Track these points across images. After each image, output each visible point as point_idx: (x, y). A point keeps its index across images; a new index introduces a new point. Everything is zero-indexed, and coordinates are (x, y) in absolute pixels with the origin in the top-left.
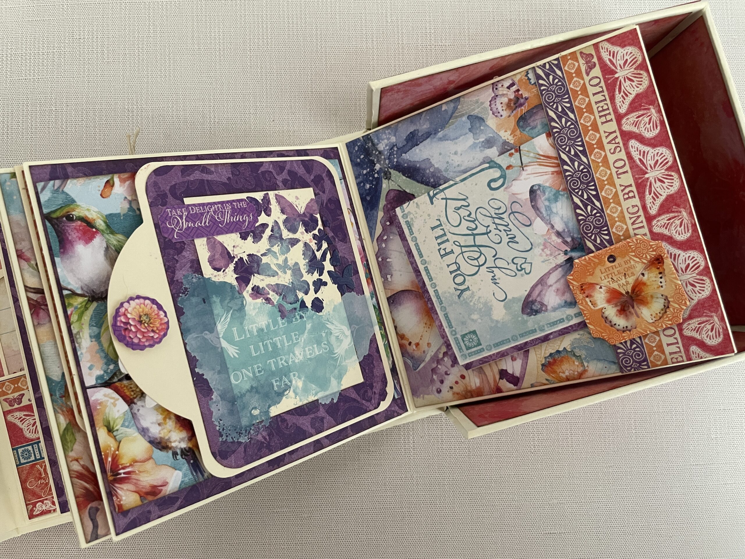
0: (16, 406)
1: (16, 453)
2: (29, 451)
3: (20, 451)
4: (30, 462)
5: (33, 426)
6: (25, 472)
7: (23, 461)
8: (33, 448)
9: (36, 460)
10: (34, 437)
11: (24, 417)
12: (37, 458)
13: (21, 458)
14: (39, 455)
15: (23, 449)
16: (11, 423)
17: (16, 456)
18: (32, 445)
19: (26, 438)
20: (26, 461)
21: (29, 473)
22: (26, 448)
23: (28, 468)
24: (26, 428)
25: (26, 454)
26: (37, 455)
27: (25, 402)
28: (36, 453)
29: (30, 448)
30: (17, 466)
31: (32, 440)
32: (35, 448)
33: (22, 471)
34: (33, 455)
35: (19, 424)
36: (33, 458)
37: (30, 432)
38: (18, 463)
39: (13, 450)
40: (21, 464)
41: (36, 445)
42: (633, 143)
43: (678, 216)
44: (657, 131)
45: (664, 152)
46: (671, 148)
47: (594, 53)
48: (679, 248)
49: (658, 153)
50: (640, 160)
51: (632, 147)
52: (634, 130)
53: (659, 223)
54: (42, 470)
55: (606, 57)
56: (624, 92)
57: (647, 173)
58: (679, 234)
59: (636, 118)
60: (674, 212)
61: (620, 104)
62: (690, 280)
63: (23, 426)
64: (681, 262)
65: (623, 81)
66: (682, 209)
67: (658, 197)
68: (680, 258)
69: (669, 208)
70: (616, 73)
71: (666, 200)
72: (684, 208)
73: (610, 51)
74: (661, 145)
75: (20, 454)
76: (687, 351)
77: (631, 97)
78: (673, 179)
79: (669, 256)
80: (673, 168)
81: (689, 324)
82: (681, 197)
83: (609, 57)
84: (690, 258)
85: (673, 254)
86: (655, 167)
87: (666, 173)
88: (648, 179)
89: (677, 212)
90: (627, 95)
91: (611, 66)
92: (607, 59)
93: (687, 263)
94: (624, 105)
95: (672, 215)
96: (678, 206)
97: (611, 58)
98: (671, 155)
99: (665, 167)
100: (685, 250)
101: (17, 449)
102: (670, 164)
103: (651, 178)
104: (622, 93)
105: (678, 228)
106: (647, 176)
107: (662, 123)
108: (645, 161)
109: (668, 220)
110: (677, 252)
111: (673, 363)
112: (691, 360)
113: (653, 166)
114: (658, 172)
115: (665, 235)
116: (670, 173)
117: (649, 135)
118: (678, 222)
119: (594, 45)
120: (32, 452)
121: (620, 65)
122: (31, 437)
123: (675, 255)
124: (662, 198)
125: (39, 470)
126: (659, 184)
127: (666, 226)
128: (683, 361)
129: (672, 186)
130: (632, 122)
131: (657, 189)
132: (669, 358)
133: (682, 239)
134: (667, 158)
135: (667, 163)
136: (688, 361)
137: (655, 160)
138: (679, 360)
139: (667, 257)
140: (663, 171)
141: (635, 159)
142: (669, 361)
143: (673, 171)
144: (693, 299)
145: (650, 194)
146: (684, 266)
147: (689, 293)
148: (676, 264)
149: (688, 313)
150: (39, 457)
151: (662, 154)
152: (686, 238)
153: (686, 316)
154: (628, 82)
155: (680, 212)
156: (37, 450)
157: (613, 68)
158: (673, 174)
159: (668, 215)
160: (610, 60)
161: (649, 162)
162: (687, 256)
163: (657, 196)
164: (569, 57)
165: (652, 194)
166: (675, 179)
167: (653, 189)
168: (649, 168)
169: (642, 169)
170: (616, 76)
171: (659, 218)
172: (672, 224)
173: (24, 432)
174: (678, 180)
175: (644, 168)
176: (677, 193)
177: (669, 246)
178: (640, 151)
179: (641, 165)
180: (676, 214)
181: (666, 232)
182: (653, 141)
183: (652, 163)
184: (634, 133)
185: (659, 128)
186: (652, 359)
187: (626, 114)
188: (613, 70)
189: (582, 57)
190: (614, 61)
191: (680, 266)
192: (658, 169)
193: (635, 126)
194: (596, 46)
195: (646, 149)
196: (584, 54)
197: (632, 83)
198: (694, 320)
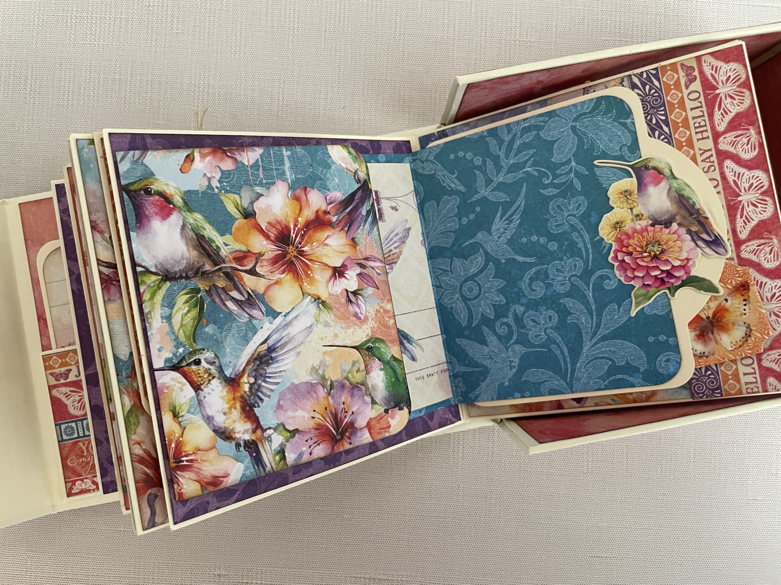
0: (62, 381)
1: (58, 429)
2: (72, 428)
3: (63, 427)
4: (73, 439)
5: (78, 403)
6: (67, 449)
7: (65, 437)
8: (77, 425)
9: (79, 437)
10: (79, 414)
11: (70, 393)
12: (81, 435)
13: (63, 434)
14: (82, 432)
15: (66, 425)
16: (56, 398)
17: (59, 432)
18: (76, 421)
19: (70, 414)
20: (68, 438)
21: (70, 451)
22: (70, 424)
23: (70, 445)
24: (71, 405)
25: (69, 431)
26: (80, 433)
27: (72, 377)
28: (80, 430)
29: (73, 425)
30: (59, 442)
31: (76, 417)
32: (78, 425)
33: (64, 447)
34: (76, 432)
35: (64, 399)
36: (76, 435)
37: (74, 409)
38: (60, 439)
39: (56, 425)
40: (63, 440)
41: (80, 422)
42: (728, 163)
43: (769, 243)
44: (755, 153)
45: (760, 176)
46: (767, 171)
47: (695, 66)
48: (766, 276)
49: (753, 176)
50: (735, 182)
51: (727, 167)
52: (731, 150)
53: (748, 249)
54: (85, 448)
55: (708, 71)
56: (724, 109)
57: (740, 195)
58: (768, 262)
59: (735, 138)
60: (764, 238)
61: (718, 122)
62: (775, 310)
63: (68, 402)
64: (767, 291)
65: (723, 97)
66: (773, 237)
67: (749, 222)
68: (766, 286)
69: (760, 234)
70: (718, 89)
71: (758, 225)
72: (776, 235)
73: (713, 66)
74: (757, 168)
75: (63, 430)
76: (764, 382)
77: (731, 116)
78: (767, 205)
79: (755, 283)
80: (768, 192)
81: (769, 355)
82: (773, 224)
83: (711, 72)
84: (777, 287)
85: (759, 282)
86: (749, 190)
87: (761, 197)
88: (741, 201)
89: (768, 238)
90: (727, 113)
91: (713, 81)
92: (709, 73)
93: (773, 292)
94: (723, 123)
95: (763, 241)
96: (770, 232)
97: (713, 72)
98: (766, 179)
99: (760, 191)
100: (772, 279)
101: (60, 425)
102: (765, 188)
103: (744, 202)
104: (722, 111)
105: (768, 255)
106: (740, 199)
107: (761, 145)
108: (739, 184)
109: (758, 246)
110: (765, 280)
111: (748, 393)
112: (767, 392)
113: (747, 189)
114: (752, 196)
115: (753, 262)
116: (764, 198)
117: (747, 156)
118: (768, 249)
119: (696, 57)
120: (75, 428)
121: (722, 81)
122: (76, 413)
123: (762, 283)
124: (753, 223)
125: (81, 448)
126: (751, 208)
127: (755, 252)
128: (758, 392)
129: (765, 211)
130: (730, 141)
131: (749, 213)
132: (744, 388)
133: (770, 266)
134: (762, 182)
135: (762, 187)
136: (763, 392)
137: (750, 183)
138: (754, 391)
139: (753, 284)
140: (757, 195)
141: (729, 179)
142: (744, 391)
143: (768, 196)
144: (775, 330)
145: (741, 218)
146: (769, 295)
147: (773, 323)
148: (761, 292)
149: (769, 343)
150: (82, 435)
151: (757, 177)
152: (774, 266)
153: (766, 346)
154: (729, 100)
155: (771, 239)
156: (81, 427)
157: (715, 83)
158: (767, 199)
159: (758, 241)
160: (712, 75)
161: (743, 185)
162: (774, 285)
163: (748, 220)
164: (669, 68)
165: (744, 218)
166: (769, 205)
167: (745, 213)
168: (743, 190)
169: (735, 191)
170: (717, 92)
171: (749, 244)
172: (761, 250)
173: (69, 408)
174: (772, 206)
175: (738, 190)
176: (770, 219)
177: (756, 273)
178: (735, 172)
179: (735, 187)
180: (767, 241)
181: (754, 258)
182: (749, 163)
183: (747, 186)
184: (731, 153)
185: (757, 150)
186: (726, 387)
187: (725, 132)
188: (714, 85)
189: (682, 69)
190: (717, 77)
191: (765, 294)
192: (753, 192)
193: (732, 146)
194: (698, 58)
195: (742, 170)
196: (685, 66)
197: (733, 101)
198: (774, 351)
